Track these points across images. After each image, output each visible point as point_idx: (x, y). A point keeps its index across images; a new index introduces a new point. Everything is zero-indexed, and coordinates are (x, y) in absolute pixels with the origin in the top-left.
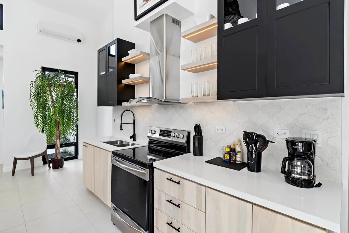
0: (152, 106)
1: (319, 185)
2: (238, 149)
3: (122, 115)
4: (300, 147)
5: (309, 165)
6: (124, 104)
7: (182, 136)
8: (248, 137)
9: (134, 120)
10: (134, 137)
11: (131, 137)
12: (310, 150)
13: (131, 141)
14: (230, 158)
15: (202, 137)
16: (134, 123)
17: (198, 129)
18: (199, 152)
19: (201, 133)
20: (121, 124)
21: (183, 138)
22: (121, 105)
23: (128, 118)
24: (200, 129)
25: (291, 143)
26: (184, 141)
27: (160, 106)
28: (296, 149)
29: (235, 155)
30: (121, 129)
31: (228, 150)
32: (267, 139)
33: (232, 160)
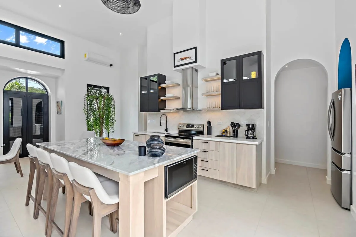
0: (180, 112)
1: (256, 138)
2: (228, 130)
3: (161, 117)
4: (251, 126)
5: (254, 132)
6: (161, 111)
7: (201, 127)
8: (233, 125)
9: (167, 120)
10: (166, 130)
11: (165, 130)
12: (253, 127)
13: (165, 132)
14: (225, 134)
15: (211, 126)
16: (167, 122)
17: (209, 123)
18: (209, 133)
19: (211, 125)
20: (161, 122)
21: (201, 128)
22: (160, 111)
23: (164, 119)
24: (211, 123)
25: (248, 125)
26: (202, 129)
27: (184, 112)
28: (250, 127)
29: (227, 133)
30: (161, 125)
31: (224, 131)
32: (240, 125)
33: (226, 135)
